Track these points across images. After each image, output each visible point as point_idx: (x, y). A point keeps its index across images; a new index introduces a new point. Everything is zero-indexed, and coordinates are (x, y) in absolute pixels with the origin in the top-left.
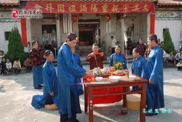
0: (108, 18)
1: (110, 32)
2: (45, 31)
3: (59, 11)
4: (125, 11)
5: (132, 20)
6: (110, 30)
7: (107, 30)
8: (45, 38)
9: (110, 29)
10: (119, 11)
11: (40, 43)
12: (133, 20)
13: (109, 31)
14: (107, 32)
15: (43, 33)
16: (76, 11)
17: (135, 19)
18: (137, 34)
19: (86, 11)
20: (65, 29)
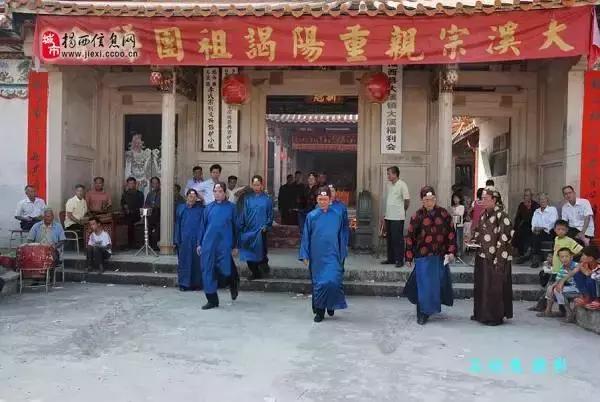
0: (376, 87)
1: (397, 151)
2: (137, 139)
3: (161, 57)
4: (453, 56)
5: (500, 99)
6: (398, 144)
7: (385, 143)
8: (135, 165)
9: (399, 138)
10: (421, 58)
11: (105, 183)
12: (507, 102)
13: (391, 147)
14: (384, 150)
15: (127, 148)
16: (230, 56)
17: (516, 97)
18: (525, 165)
19: (272, 58)
20: (210, 134)
